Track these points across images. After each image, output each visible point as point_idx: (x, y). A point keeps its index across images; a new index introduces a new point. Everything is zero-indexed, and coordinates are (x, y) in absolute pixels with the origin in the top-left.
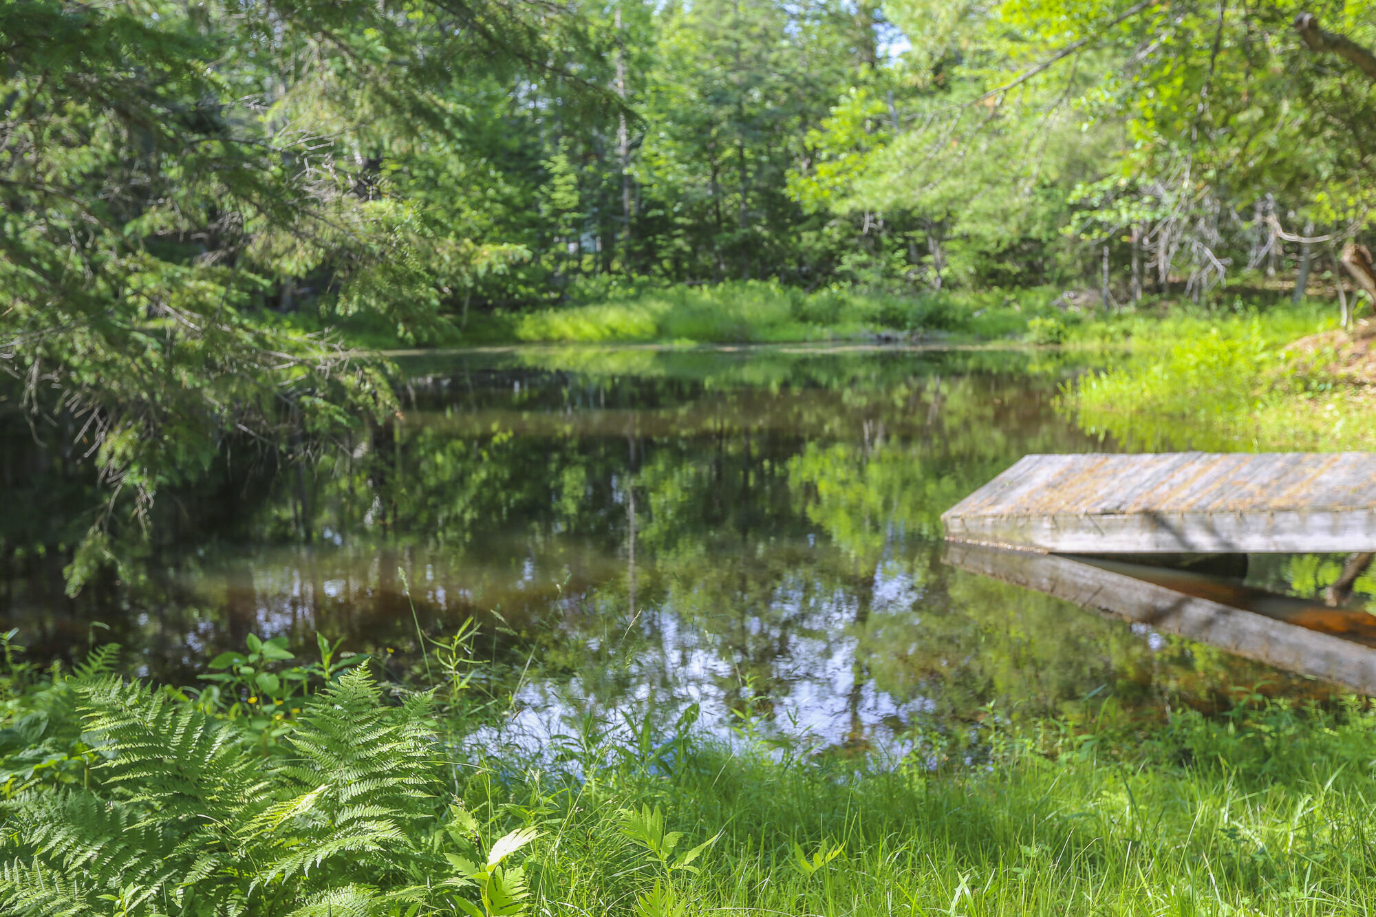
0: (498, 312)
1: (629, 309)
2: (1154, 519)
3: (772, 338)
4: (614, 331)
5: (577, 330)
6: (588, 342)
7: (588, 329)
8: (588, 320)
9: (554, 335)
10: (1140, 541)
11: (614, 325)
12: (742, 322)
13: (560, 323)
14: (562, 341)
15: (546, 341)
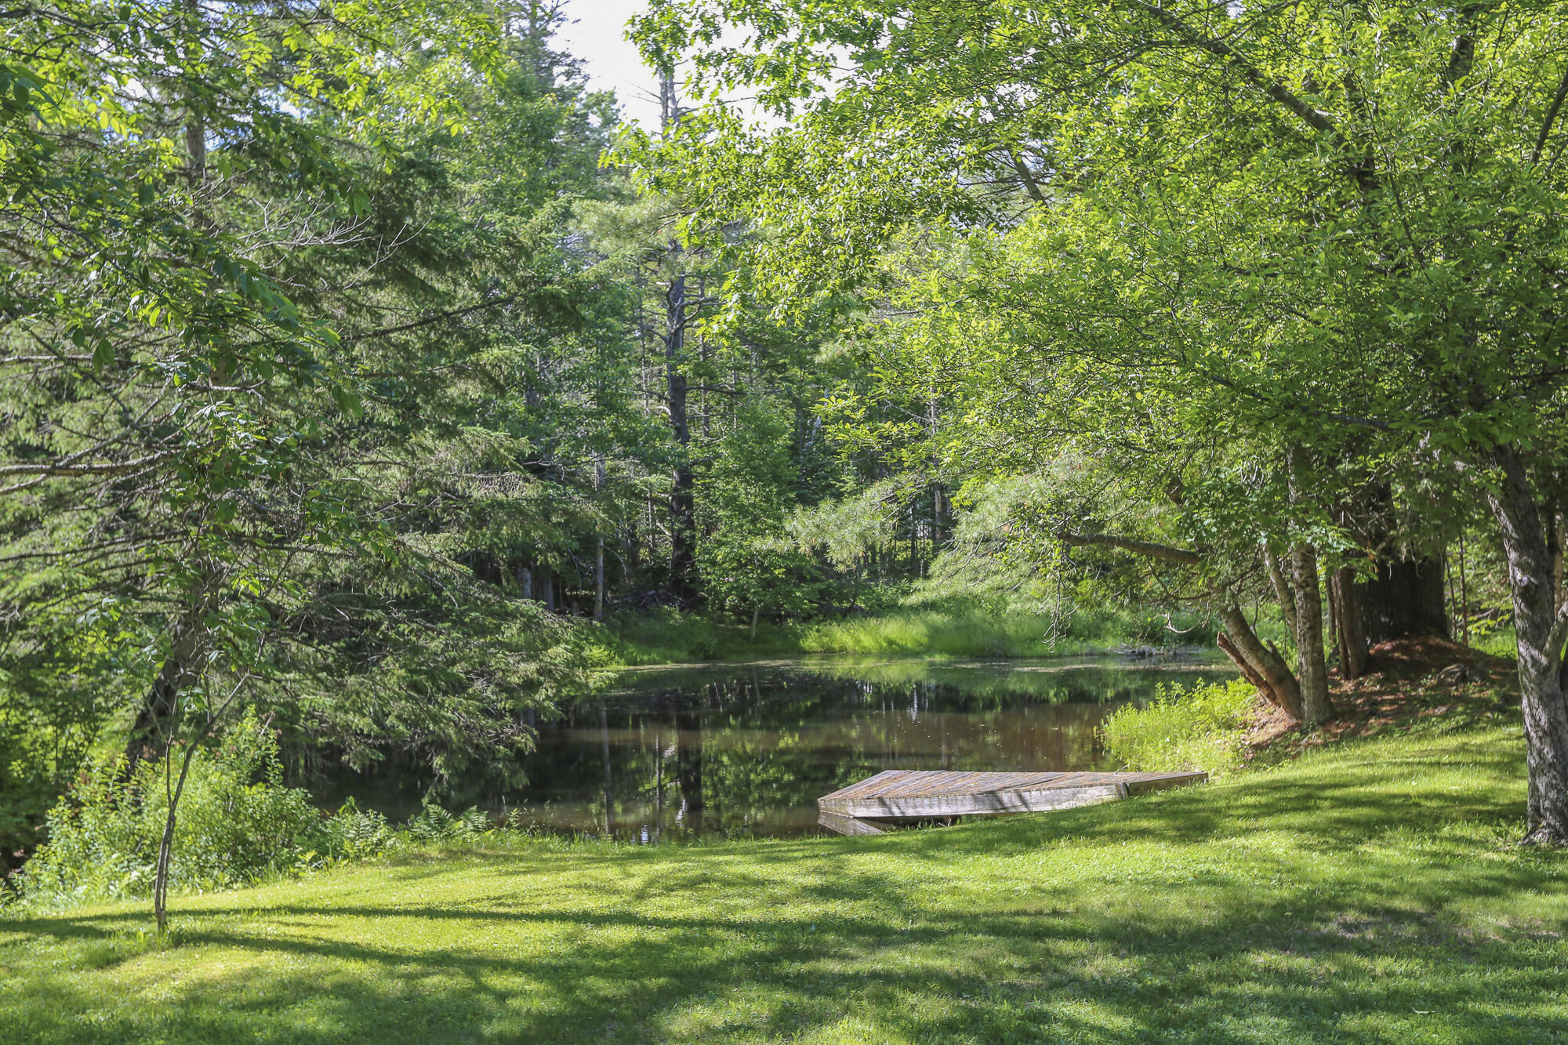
0: (790, 622)
1: (908, 621)
2: (882, 802)
3: (1028, 653)
4: (891, 642)
5: (858, 641)
6: (866, 653)
7: (867, 641)
8: (869, 633)
9: (836, 646)
10: (877, 811)
11: (893, 637)
12: (1004, 636)
13: (842, 635)
14: (843, 652)
15: (828, 653)
